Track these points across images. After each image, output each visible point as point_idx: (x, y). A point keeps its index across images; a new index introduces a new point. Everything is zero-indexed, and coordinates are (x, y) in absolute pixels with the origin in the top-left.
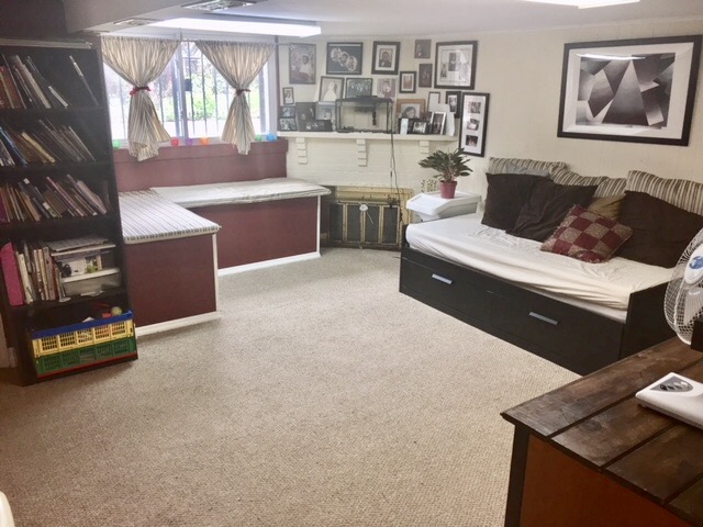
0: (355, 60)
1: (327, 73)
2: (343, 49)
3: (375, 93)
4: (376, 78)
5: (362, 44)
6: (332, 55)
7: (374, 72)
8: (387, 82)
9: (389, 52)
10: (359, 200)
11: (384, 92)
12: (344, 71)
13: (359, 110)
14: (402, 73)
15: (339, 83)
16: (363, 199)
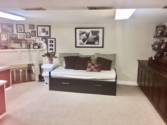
0: (11, 28)
1: (2, 32)
2: (6, 25)
3: (19, 38)
4: (19, 34)
5: (12, 24)
6: (3, 27)
7: (17, 32)
8: (22, 35)
9: (21, 27)
10: (19, 68)
11: (21, 38)
12: (8, 31)
13: (15, 42)
14: (26, 33)
15: (7, 35)
16: (20, 68)
